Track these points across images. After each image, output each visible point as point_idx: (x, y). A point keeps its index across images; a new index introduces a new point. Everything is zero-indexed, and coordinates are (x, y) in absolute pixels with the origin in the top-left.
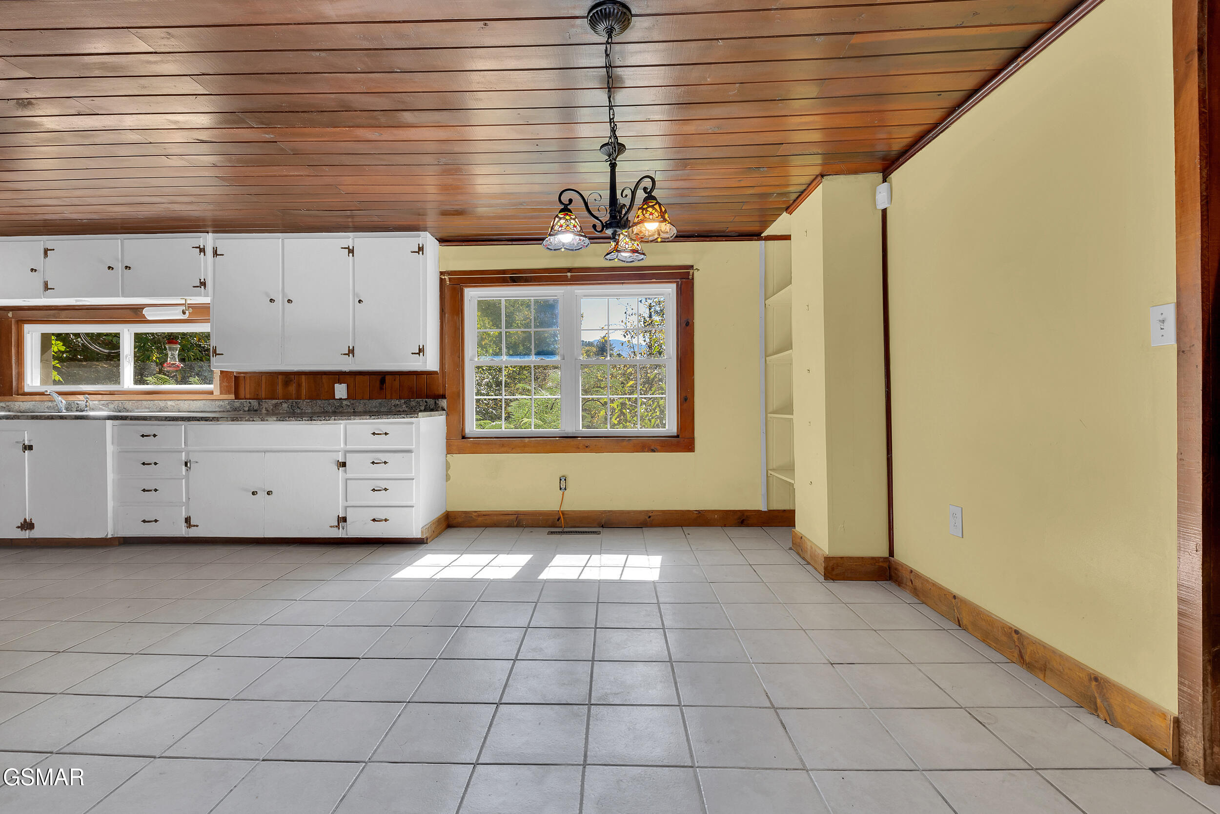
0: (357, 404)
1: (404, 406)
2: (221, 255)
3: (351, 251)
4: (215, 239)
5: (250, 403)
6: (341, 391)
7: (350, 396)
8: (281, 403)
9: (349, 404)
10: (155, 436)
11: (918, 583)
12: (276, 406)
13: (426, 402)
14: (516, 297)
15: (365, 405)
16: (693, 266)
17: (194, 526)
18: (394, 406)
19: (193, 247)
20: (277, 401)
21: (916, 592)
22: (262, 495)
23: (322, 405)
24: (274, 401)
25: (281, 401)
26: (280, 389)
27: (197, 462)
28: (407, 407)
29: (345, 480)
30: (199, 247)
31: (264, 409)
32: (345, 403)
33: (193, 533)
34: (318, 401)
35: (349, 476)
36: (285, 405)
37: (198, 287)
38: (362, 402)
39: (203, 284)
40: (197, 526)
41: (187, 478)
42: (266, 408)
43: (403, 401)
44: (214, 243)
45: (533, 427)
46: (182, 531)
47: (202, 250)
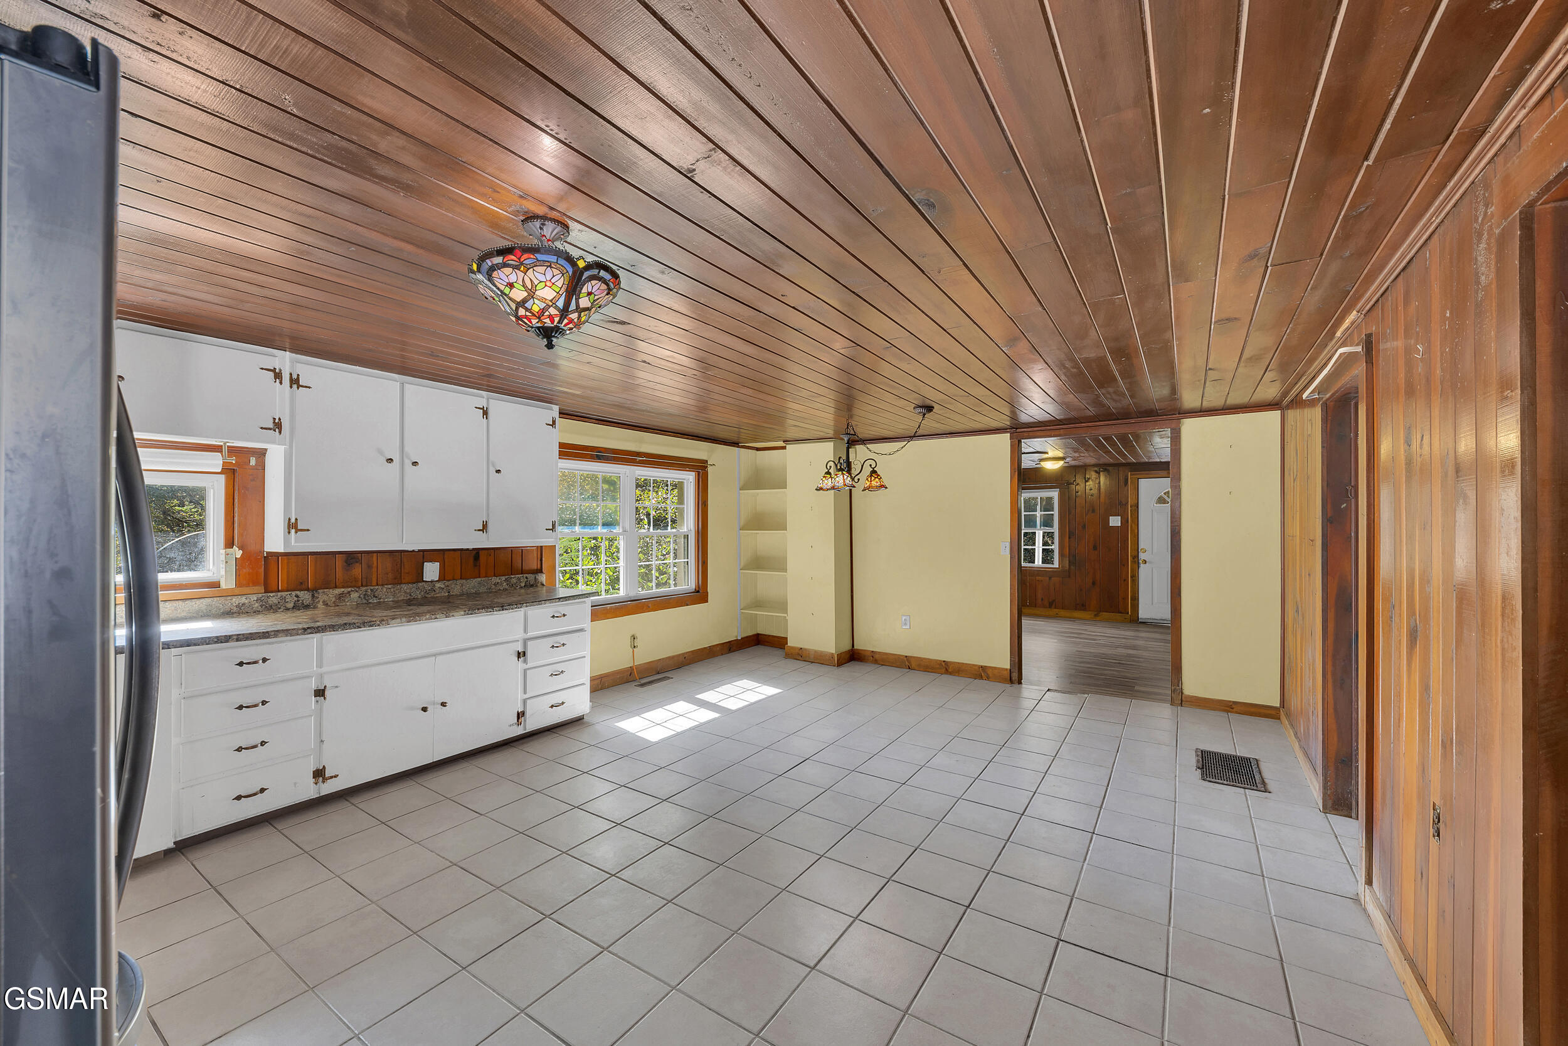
0: (453, 586)
1: (505, 584)
2: (306, 387)
3: (485, 413)
4: (292, 362)
5: (297, 596)
6: (431, 571)
7: (442, 577)
8: (349, 592)
9: (443, 586)
10: (264, 660)
11: (877, 656)
12: (340, 597)
13: (527, 578)
14: (593, 471)
15: (462, 586)
16: (707, 461)
17: (331, 777)
18: (494, 584)
19: (262, 369)
20: (343, 590)
21: (876, 662)
22: (435, 711)
23: (408, 591)
24: (338, 591)
25: (349, 589)
26: (340, 573)
27: (337, 687)
28: (507, 584)
29: (523, 672)
30: (274, 370)
31: (321, 603)
32: (438, 585)
33: (328, 788)
34: (403, 586)
35: (530, 665)
36: (354, 595)
37: (270, 429)
38: (459, 582)
39: (278, 426)
40: (336, 776)
41: (320, 714)
42: (324, 602)
43: (503, 578)
44: (292, 366)
45: (603, 592)
46: (310, 790)
47: (278, 376)
